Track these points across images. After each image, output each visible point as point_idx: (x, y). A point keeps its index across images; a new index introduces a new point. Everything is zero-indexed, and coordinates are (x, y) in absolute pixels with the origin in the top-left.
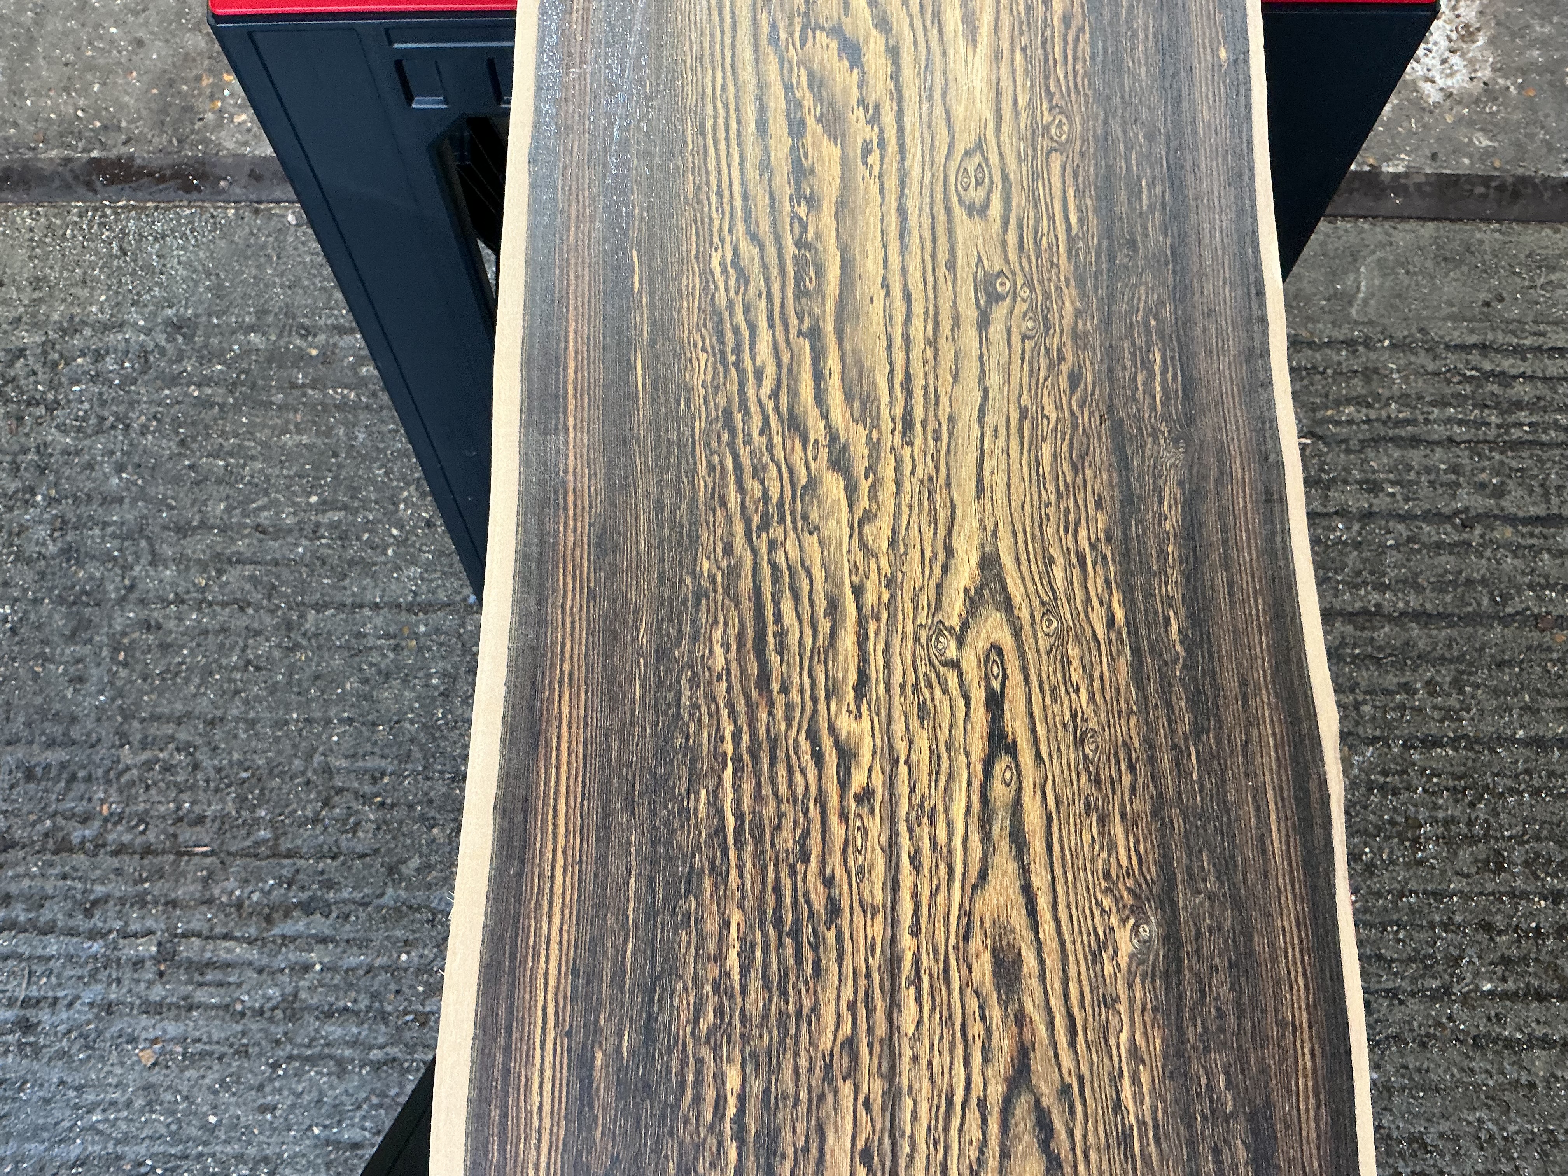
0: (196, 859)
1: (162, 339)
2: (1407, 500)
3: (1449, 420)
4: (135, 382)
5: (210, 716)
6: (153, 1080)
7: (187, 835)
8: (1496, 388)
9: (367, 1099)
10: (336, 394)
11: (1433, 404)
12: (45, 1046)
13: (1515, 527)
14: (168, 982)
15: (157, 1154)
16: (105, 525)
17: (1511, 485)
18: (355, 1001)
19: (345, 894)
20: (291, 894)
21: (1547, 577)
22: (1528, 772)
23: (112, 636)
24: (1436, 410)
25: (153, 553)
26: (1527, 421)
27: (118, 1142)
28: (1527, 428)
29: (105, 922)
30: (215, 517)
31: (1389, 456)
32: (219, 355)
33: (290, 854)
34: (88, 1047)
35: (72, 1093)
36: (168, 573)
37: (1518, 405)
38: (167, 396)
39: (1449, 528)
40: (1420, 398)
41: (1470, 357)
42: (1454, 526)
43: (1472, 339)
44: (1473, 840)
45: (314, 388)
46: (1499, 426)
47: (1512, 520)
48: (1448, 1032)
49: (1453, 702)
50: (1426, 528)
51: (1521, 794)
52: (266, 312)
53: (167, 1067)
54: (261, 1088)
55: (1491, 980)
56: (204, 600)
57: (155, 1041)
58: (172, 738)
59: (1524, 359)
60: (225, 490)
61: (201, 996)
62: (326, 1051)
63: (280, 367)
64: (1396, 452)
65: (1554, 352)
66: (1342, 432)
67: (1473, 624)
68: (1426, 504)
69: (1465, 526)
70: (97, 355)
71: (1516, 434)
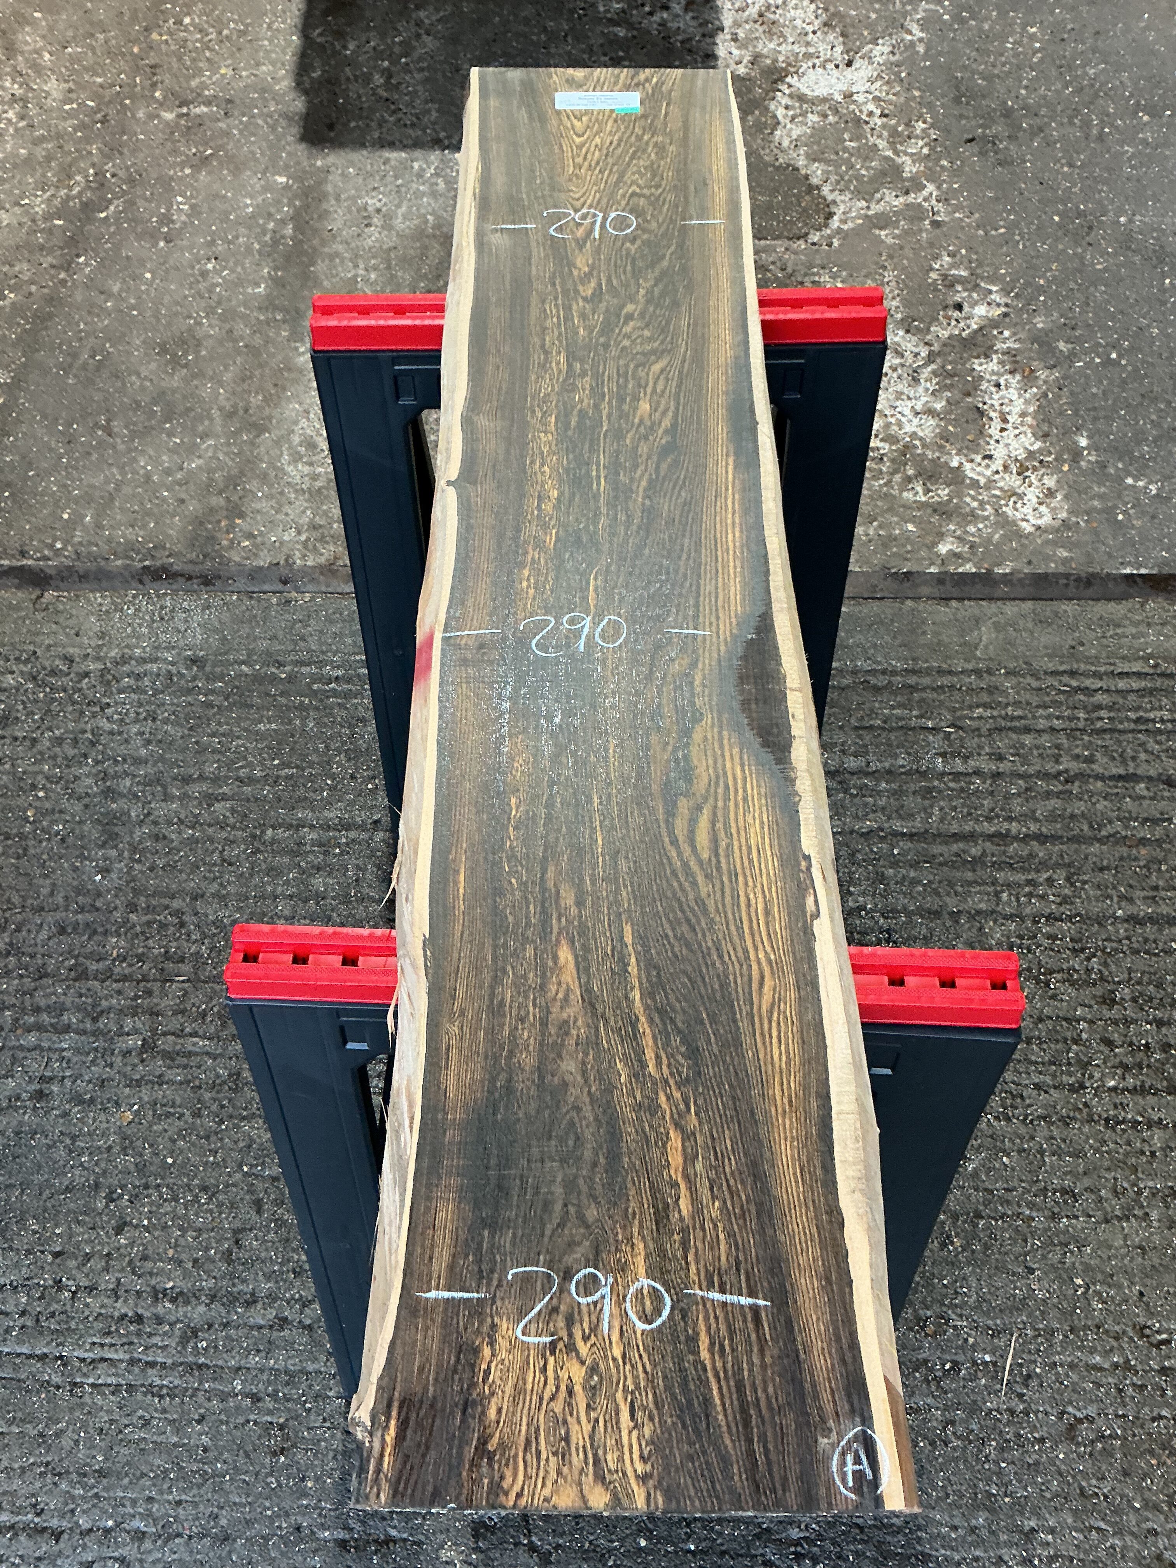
37: (1100, 707)
43: (1062, 668)
59: (1101, 679)
64: (1014, 736)
65: (1122, 675)
66: (975, 724)
67: (1079, 842)
68: (1037, 768)
69: (1067, 781)
70: (138, 677)
71: (1099, 724)
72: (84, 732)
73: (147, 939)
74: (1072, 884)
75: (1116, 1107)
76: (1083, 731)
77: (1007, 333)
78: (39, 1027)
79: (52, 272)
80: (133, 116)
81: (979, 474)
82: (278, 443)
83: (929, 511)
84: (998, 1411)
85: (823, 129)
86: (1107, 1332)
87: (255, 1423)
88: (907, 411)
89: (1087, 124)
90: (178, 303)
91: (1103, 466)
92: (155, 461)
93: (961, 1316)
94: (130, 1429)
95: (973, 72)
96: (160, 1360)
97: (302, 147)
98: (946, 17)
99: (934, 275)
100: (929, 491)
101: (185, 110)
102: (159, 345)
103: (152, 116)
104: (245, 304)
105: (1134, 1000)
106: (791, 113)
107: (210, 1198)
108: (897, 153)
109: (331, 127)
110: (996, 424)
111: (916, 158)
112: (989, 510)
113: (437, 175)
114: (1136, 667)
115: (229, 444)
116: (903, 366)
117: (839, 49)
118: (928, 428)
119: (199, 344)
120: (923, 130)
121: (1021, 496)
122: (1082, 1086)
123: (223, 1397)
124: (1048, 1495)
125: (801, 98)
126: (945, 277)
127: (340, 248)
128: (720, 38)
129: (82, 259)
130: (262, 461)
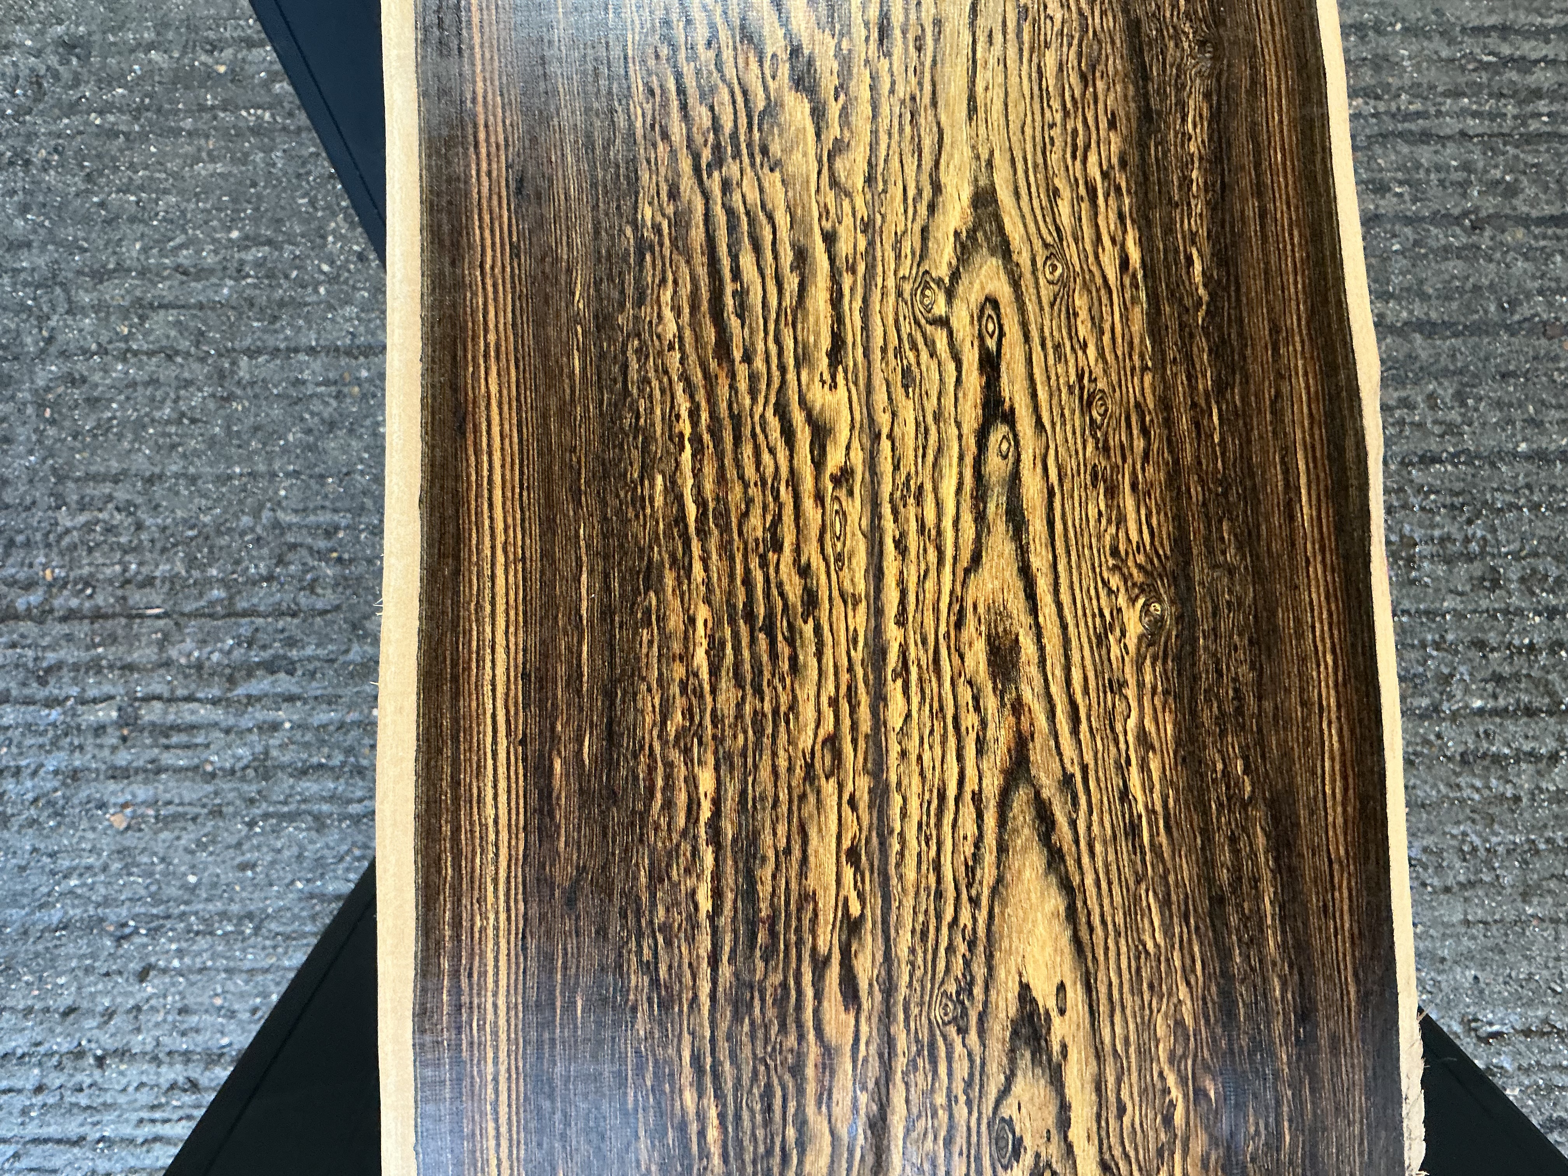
0: (148, 622)
1: (53, 60)
2: (1414, 201)
3: (1464, 112)
4: (29, 112)
5: (148, 474)
6: (127, 843)
7: (136, 597)
8: (1514, 75)
9: (348, 852)
10: (249, 116)
11: (1446, 94)
12: (13, 815)
13: (1527, 227)
14: (134, 746)
15: (138, 915)
16: (16, 271)
17: (1525, 182)
18: (329, 757)
19: (309, 651)
20: (253, 653)
21: (1558, 280)
22: (1528, 486)
23: (35, 392)
24: (1449, 101)
25: (69, 301)
26: (1546, 110)
27: (98, 905)
28: (1545, 119)
29: (61, 688)
30: (131, 259)
31: (1397, 153)
32: (119, 79)
33: (245, 614)
34: (56, 814)
35: (46, 860)
36: (87, 321)
38: (67, 126)
39: (1458, 231)
40: (1432, 87)
41: (1487, 40)
42: (1464, 229)
44: (1470, 558)
45: (225, 110)
46: (1515, 117)
47: (1525, 221)
48: (1435, 750)
49: (1454, 416)
50: (1434, 231)
51: (1520, 509)
52: (166, 25)
53: (140, 830)
54: (239, 845)
55: (1481, 697)
56: (129, 350)
57: (125, 805)
58: (110, 498)
60: (140, 228)
61: (168, 759)
62: (303, 807)
63: (186, 88)
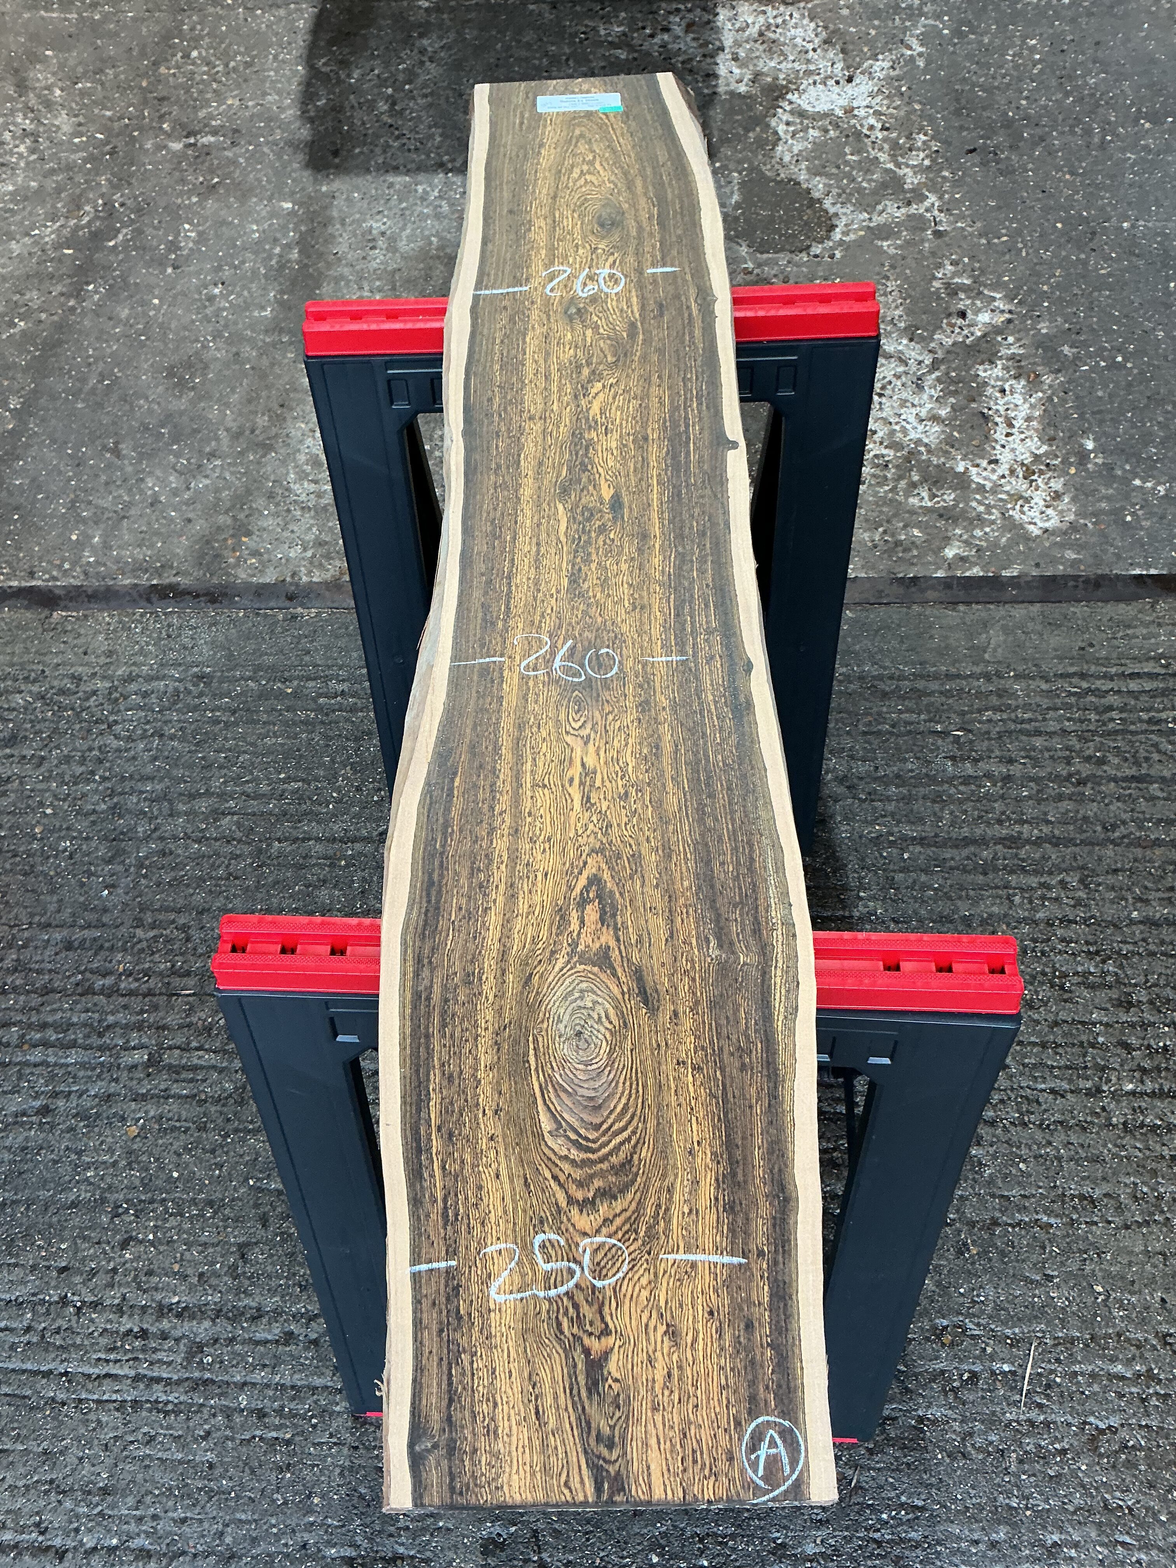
37: (1110, 708)
43: (1072, 670)
59: (1112, 680)
64: (1024, 738)
65: (1133, 676)
66: (985, 727)
67: (1092, 844)
68: (1049, 770)
69: (1079, 783)
70: (145, 695)
71: (1111, 726)
72: (91, 749)
73: (153, 953)
74: (1086, 887)
75: (1134, 1110)
76: (1094, 733)
77: (1011, 339)
78: (45, 1044)
79: (62, 299)
80: (141, 147)
81: (985, 479)
82: (284, 462)
83: (935, 516)
84: (1017, 1421)
85: (825, 143)
86: (1128, 1340)
87: (261, 1438)
88: (911, 419)
89: (1088, 132)
90: (185, 328)
91: (1109, 467)
92: (163, 482)
93: (978, 1325)
94: (136, 1445)
95: (974, 85)
96: (165, 1375)
97: (307, 173)
98: (946, 32)
99: (936, 284)
100: (936, 496)
101: (192, 140)
102: (166, 368)
103: (159, 147)
104: (252, 327)
105: (1151, 1002)
106: (792, 129)
107: (215, 1213)
108: (898, 166)
109: (336, 153)
110: (1002, 429)
111: (918, 169)
112: (995, 514)
113: (440, 197)
114: (1148, 667)
115: (234, 464)
116: (906, 373)
117: (839, 65)
118: (933, 434)
119: (206, 367)
120: (924, 142)
121: (1027, 500)
122: (1099, 1091)
123: (228, 1413)
124: (1071, 1508)
125: (802, 114)
126: (948, 285)
127: (346, 271)
128: (720, 58)
129: (91, 287)
130: (267, 479)
